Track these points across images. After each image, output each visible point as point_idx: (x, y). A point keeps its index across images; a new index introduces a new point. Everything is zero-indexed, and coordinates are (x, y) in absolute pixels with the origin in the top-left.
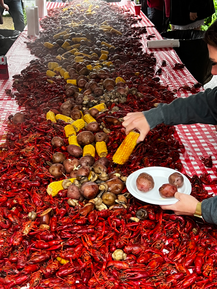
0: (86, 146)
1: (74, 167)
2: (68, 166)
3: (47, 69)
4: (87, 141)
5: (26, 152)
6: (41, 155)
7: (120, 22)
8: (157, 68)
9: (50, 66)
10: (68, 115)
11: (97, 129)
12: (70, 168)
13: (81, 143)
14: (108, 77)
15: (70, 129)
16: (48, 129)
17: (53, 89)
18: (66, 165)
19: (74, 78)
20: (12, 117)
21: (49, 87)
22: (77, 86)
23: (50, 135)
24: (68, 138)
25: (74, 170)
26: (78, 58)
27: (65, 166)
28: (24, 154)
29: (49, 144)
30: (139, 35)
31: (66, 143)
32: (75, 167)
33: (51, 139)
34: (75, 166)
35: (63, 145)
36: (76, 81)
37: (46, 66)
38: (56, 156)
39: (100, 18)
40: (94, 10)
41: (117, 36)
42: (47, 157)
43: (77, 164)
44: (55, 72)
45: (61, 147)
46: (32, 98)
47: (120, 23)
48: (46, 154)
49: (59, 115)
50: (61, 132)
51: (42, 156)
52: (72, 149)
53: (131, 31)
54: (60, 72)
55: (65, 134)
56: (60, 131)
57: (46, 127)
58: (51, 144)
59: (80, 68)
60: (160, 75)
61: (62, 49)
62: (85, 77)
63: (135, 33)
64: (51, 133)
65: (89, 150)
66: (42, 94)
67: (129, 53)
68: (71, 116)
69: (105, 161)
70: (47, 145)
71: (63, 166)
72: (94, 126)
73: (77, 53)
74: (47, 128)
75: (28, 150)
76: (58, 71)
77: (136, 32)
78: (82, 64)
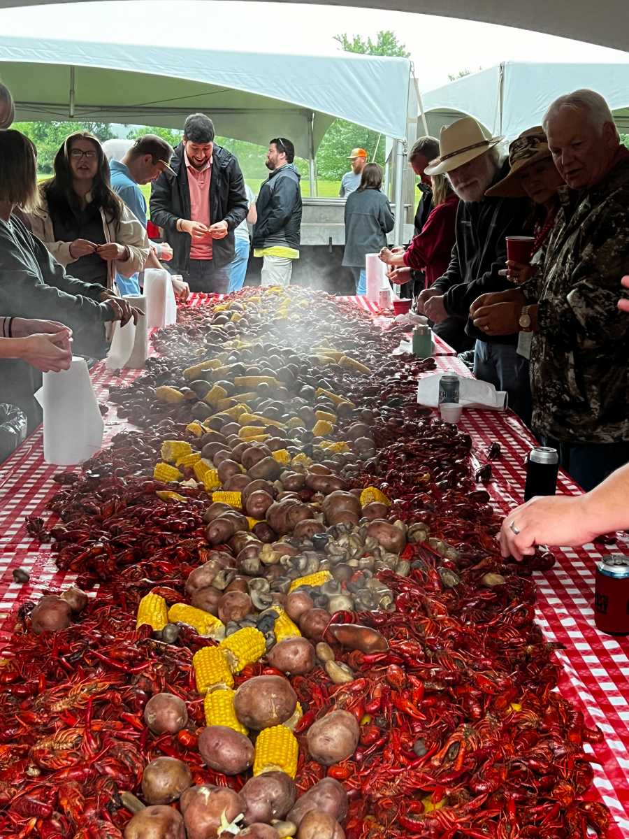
0: (267, 730)
1: (219, 823)
2: (197, 819)
3: (157, 459)
4: (271, 712)
5: (52, 750)
6: (103, 768)
7: (365, 340)
8: (476, 465)
9: (167, 452)
10: (210, 607)
11: (306, 662)
12: (204, 825)
13: (248, 719)
14: (336, 487)
15: (213, 664)
16: (139, 660)
17: (171, 520)
18: (191, 814)
19: (236, 488)
20: (31, 609)
21: (157, 512)
22: (244, 511)
23: (142, 685)
24: (204, 695)
25: (219, 833)
26: (249, 430)
27: (187, 815)
28: (45, 760)
29: (137, 721)
30: (415, 373)
31: (196, 717)
32: (224, 822)
33: (145, 702)
34: (223, 816)
35: (185, 727)
36: (242, 496)
37: (155, 451)
38: (156, 772)
39: (310, 330)
40: (295, 310)
41: (358, 375)
42: (124, 774)
43: (230, 809)
44: (181, 468)
45: (176, 733)
46: (101, 545)
47: (363, 342)
48: (123, 763)
49: (182, 605)
50: (183, 672)
51: (108, 769)
52: (217, 744)
53: (394, 365)
54: (195, 468)
55: (194, 680)
56: (179, 670)
57: (132, 654)
58: (143, 720)
59: (254, 458)
60: (487, 483)
61: (206, 405)
62: (267, 484)
63: (403, 370)
64: (148, 678)
65: (275, 749)
66: (134, 535)
67: (391, 421)
68: (220, 613)
69: (336, 799)
70: (127, 723)
71: (177, 817)
72: (296, 653)
73: (247, 416)
74: (135, 658)
75: (58, 742)
76: (189, 467)
77: (407, 366)
78: (261, 448)
